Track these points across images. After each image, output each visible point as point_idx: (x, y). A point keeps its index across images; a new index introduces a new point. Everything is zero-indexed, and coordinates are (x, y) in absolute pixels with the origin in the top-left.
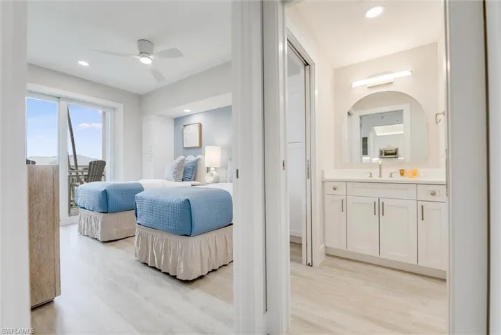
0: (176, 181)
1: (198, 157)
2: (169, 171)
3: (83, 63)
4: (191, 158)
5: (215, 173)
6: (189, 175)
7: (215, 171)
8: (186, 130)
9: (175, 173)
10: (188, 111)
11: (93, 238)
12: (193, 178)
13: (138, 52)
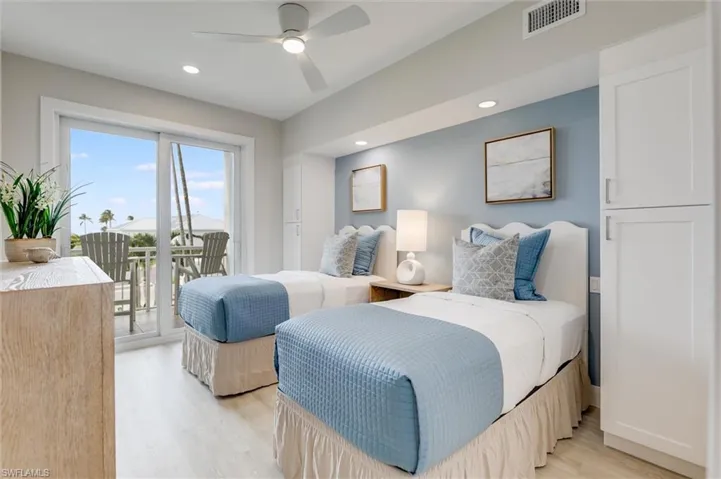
0: (342, 276)
1: (381, 228)
2: (329, 259)
3: (192, 70)
4: (367, 231)
5: (416, 263)
6: (363, 264)
7: (416, 259)
8: (358, 179)
9: (340, 260)
10: (361, 144)
11: (203, 383)
12: (371, 269)
13: (280, 32)
